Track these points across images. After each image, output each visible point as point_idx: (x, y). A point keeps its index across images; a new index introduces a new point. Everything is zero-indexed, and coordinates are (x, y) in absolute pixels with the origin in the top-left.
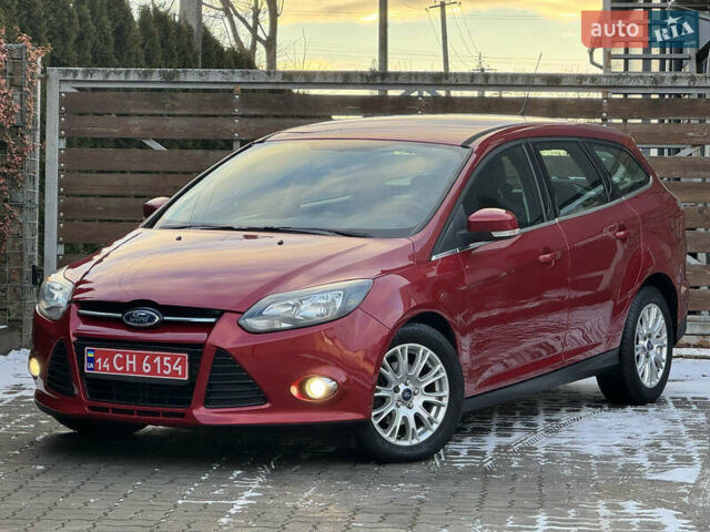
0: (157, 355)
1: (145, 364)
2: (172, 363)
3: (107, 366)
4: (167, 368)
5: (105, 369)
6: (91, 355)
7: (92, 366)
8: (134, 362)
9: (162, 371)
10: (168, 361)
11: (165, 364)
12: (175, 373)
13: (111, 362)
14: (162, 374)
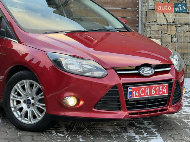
0: (157, 86)
1: (153, 91)
2: (162, 88)
3: (138, 95)
4: (161, 91)
5: (136, 96)
6: (130, 90)
7: (131, 95)
8: (148, 91)
9: (159, 93)
10: (161, 88)
11: (161, 89)
12: (163, 93)
13: (139, 93)
14: (159, 94)
